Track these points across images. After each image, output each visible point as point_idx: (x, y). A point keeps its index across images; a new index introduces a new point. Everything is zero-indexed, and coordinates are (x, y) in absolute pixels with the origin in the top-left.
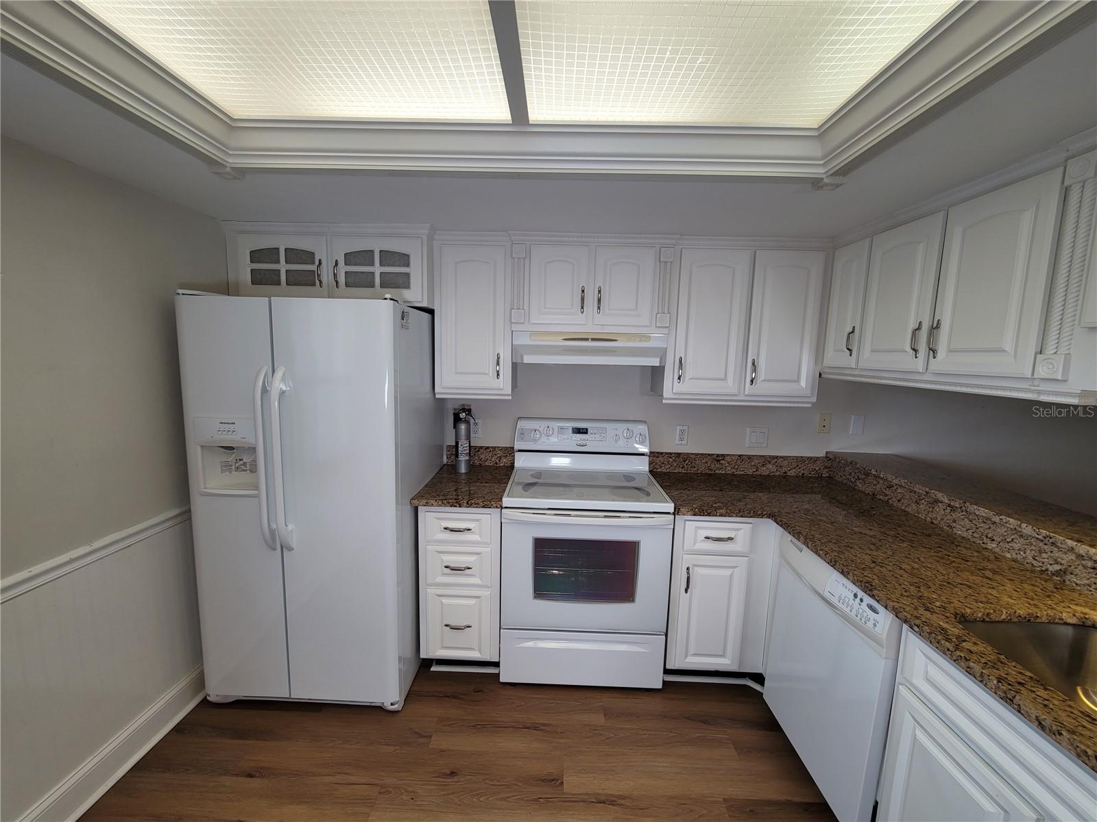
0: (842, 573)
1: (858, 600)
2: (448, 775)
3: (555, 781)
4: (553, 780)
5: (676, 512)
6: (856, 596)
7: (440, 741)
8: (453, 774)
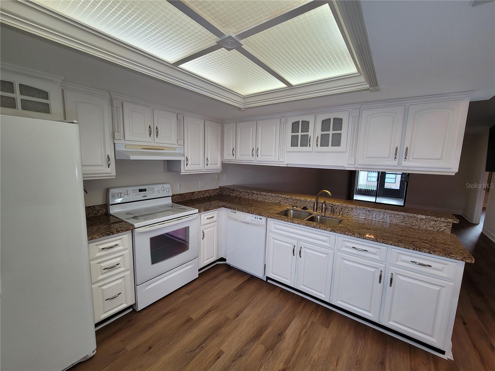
0: (252, 213)
1: (256, 219)
2: (148, 350)
3: (189, 320)
4: (188, 320)
5: (199, 212)
6: (256, 218)
7: (129, 348)
8: (150, 348)
